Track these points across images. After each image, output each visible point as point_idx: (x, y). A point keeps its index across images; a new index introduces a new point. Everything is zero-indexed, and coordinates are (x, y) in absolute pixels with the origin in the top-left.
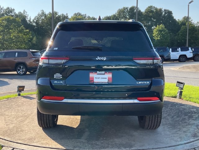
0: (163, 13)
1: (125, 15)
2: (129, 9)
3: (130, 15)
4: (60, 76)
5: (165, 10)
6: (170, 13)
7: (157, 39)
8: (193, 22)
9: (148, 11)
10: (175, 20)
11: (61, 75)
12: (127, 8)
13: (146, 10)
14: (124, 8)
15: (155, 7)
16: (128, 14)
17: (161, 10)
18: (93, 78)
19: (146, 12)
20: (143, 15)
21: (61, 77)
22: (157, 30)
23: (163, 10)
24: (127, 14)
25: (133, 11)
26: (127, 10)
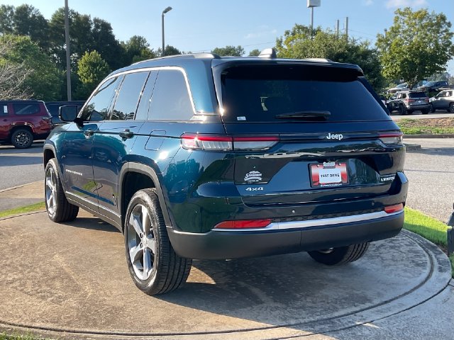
0: (93, 27)
1: (8, 25)
2: (14, 11)
3: (18, 24)
4: (258, 175)
5: (96, 21)
6: (106, 27)
7: (88, 82)
8: (150, 48)
9: (60, 20)
10: (117, 42)
11: (261, 175)
12: (10, 8)
13: (55, 15)
14: (4, 6)
15: (75, 11)
16: (12, 22)
17: (86, 19)
18: (317, 177)
19: (54, 21)
20: (48, 27)
21: (260, 179)
22: (86, 62)
23: (92, 19)
24: (10, 22)
25: (26, 15)
26: (12, 12)
